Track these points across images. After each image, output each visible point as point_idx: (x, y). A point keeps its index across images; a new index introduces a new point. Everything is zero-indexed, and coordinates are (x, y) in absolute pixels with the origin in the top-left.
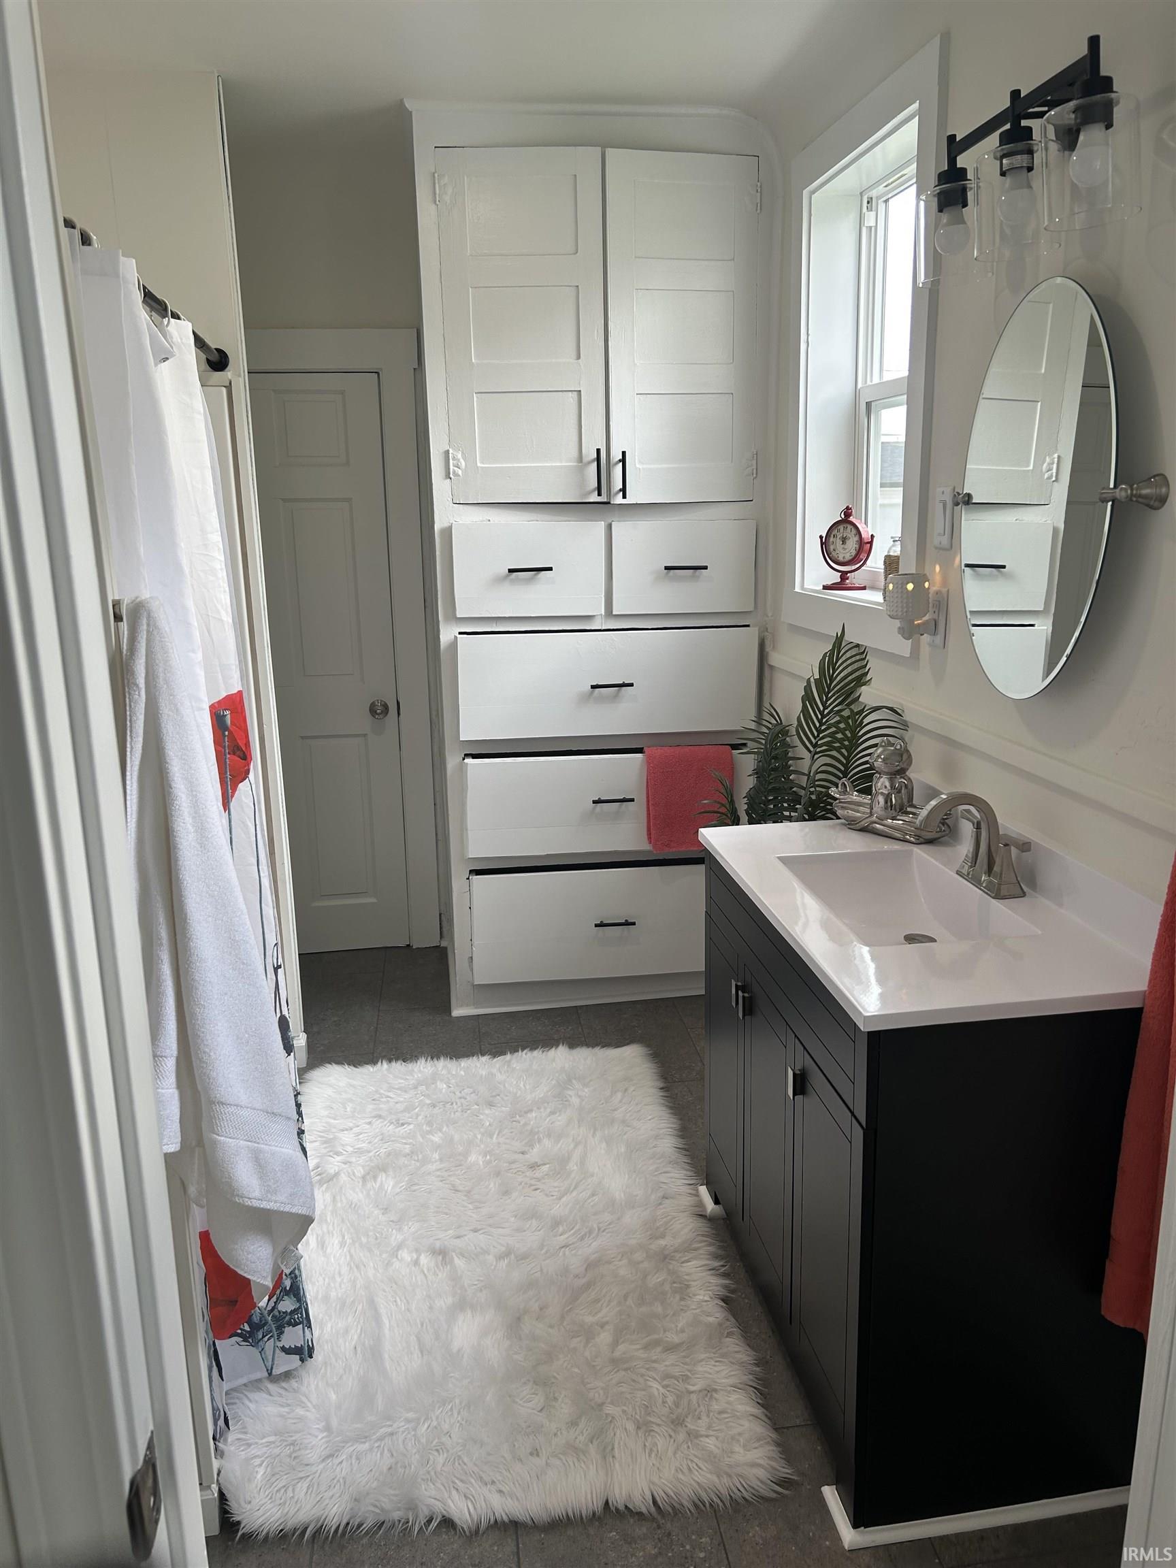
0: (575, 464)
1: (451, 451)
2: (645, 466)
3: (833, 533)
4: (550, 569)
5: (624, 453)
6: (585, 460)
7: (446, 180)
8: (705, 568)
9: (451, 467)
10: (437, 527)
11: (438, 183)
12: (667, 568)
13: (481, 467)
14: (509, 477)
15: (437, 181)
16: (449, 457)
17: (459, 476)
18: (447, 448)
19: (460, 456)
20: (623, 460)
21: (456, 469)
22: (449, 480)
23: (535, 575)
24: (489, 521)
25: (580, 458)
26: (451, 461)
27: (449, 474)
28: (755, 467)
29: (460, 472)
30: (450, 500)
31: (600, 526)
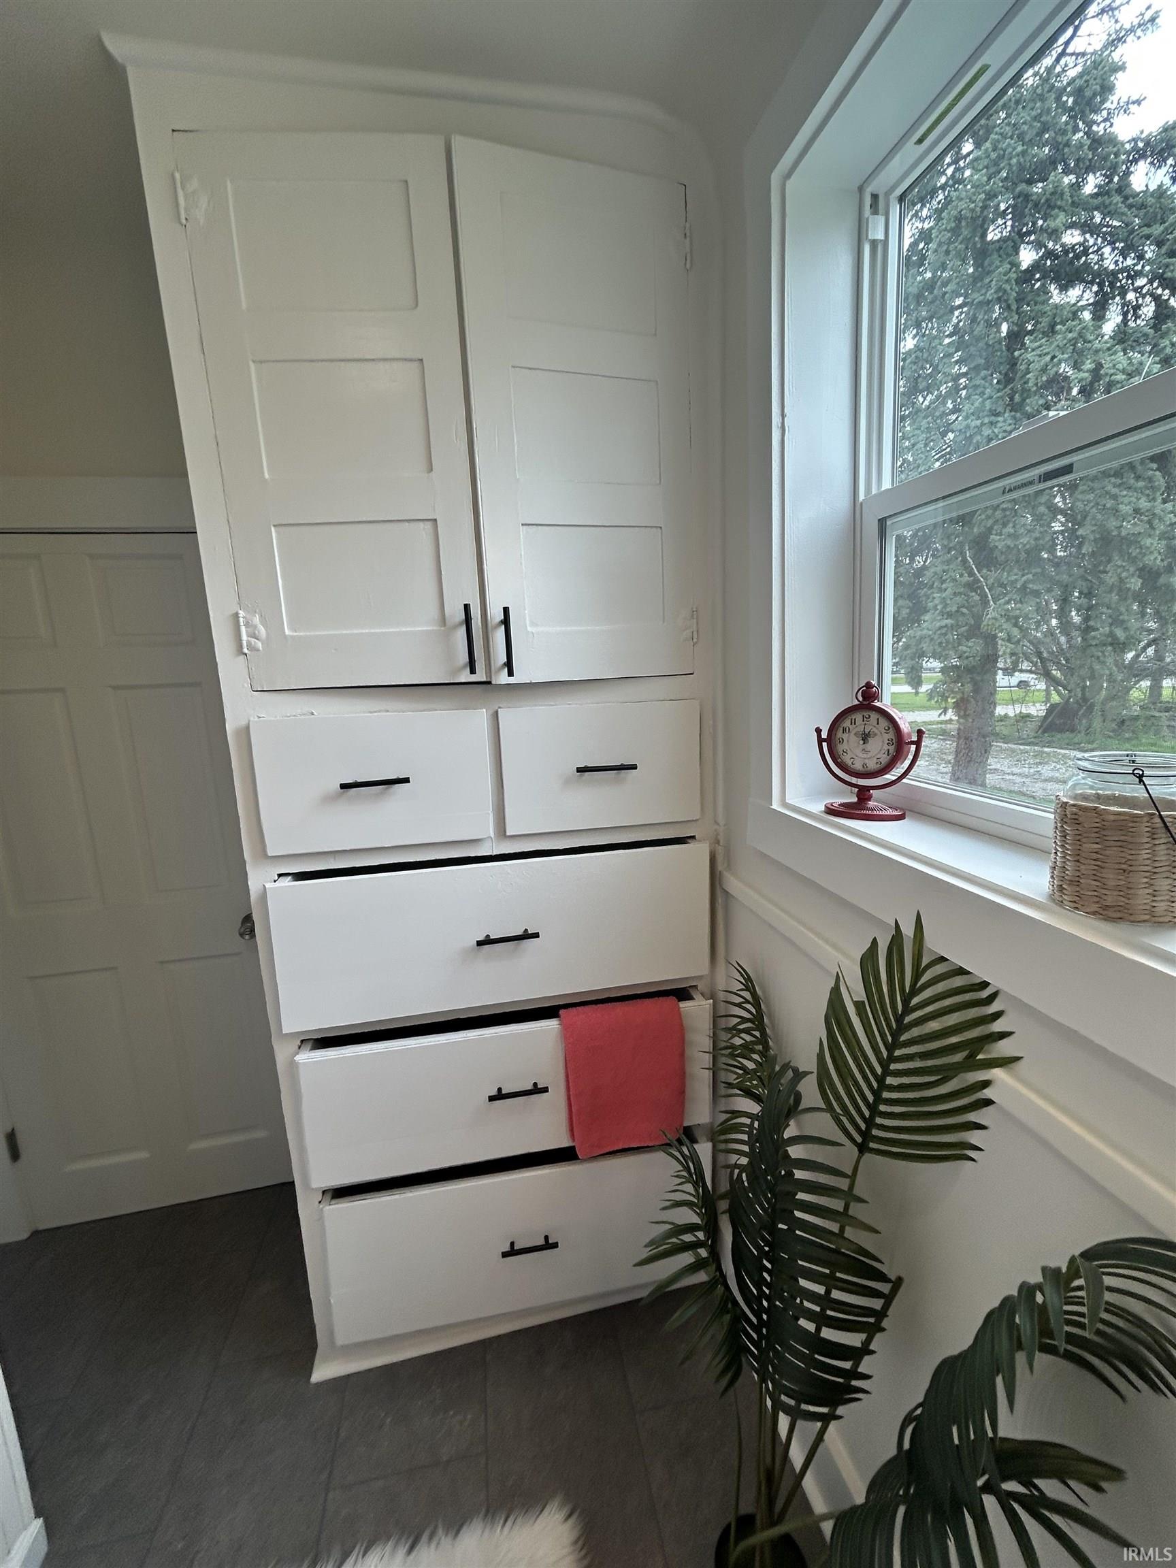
0: (435, 628)
1: (241, 613)
2: (540, 629)
3: (845, 725)
4: (406, 780)
5: (506, 610)
6: (450, 622)
7: (194, 184)
8: (634, 767)
9: (244, 637)
10: (229, 727)
11: (183, 189)
12: (580, 770)
13: (292, 637)
14: (336, 649)
15: (179, 185)
16: (238, 622)
17: (258, 650)
18: (235, 608)
19: (256, 620)
20: (506, 622)
21: (253, 640)
22: (242, 657)
23: (386, 788)
24: (313, 714)
25: (443, 620)
26: (243, 629)
27: (241, 647)
28: (695, 629)
29: (259, 645)
30: (247, 685)
31: (479, 718)
